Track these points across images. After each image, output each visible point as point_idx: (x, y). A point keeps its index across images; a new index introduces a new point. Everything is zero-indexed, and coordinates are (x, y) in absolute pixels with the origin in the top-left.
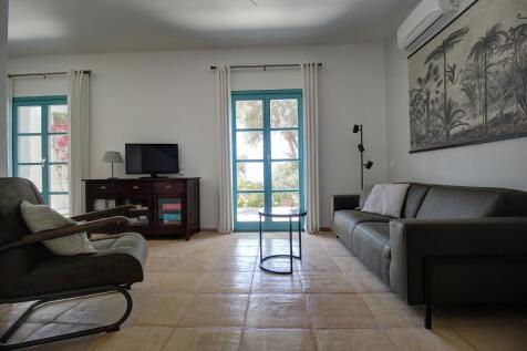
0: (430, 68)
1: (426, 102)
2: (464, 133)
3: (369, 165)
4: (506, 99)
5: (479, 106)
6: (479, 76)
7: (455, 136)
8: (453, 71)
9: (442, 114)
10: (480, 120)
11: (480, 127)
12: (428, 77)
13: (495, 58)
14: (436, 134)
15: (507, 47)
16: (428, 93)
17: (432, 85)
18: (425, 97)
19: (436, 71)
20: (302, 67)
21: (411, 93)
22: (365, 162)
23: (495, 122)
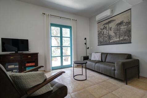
0: (104, 26)
1: (103, 34)
2: (114, 42)
3: (88, 48)
4: (125, 36)
5: (118, 36)
6: (118, 30)
7: (111, 42)
8: (111, 28)
9: (108, 37)
10: (118, 39)
11: (118, 41)
12: (104, 29)
13: (122, 27)
14: (106, 41)
15: (125, 25)
16: (103, 32)
17: (105, 31)
18: (103, 33)
19: (106, 27)
20: (72, 20)
21: (98, 32)
22: (87, 47)
23: (122, 40)
